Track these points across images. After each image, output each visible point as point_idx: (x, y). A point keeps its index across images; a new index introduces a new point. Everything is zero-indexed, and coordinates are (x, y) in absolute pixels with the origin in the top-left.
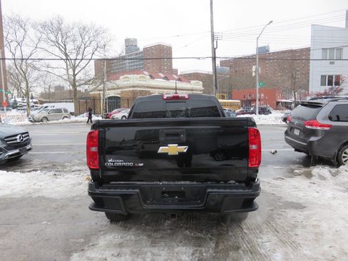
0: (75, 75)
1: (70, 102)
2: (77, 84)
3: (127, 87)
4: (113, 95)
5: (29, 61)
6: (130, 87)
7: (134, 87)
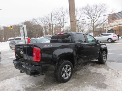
0: (93, 24)
1: (92, 33)
2: (94, 26)
3: (116, 25)
4: (111, 29)
5: (79, 21)
6: (118, 25)
7: (120, 25)
